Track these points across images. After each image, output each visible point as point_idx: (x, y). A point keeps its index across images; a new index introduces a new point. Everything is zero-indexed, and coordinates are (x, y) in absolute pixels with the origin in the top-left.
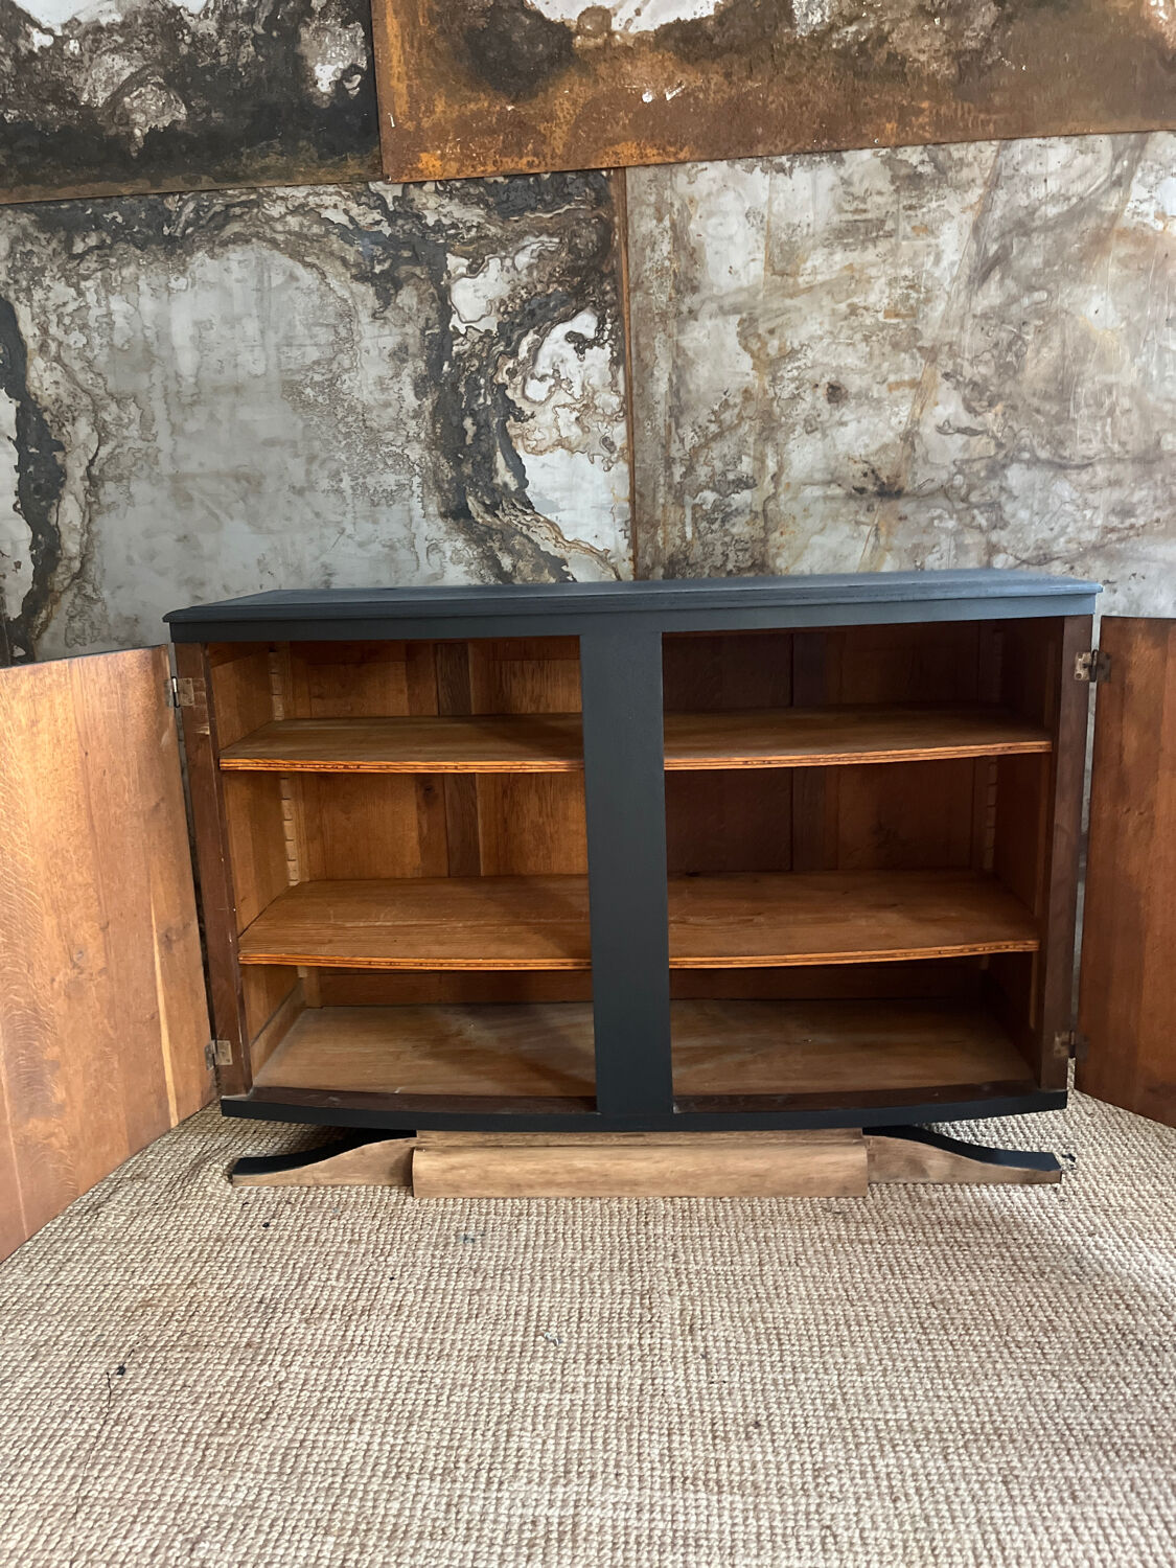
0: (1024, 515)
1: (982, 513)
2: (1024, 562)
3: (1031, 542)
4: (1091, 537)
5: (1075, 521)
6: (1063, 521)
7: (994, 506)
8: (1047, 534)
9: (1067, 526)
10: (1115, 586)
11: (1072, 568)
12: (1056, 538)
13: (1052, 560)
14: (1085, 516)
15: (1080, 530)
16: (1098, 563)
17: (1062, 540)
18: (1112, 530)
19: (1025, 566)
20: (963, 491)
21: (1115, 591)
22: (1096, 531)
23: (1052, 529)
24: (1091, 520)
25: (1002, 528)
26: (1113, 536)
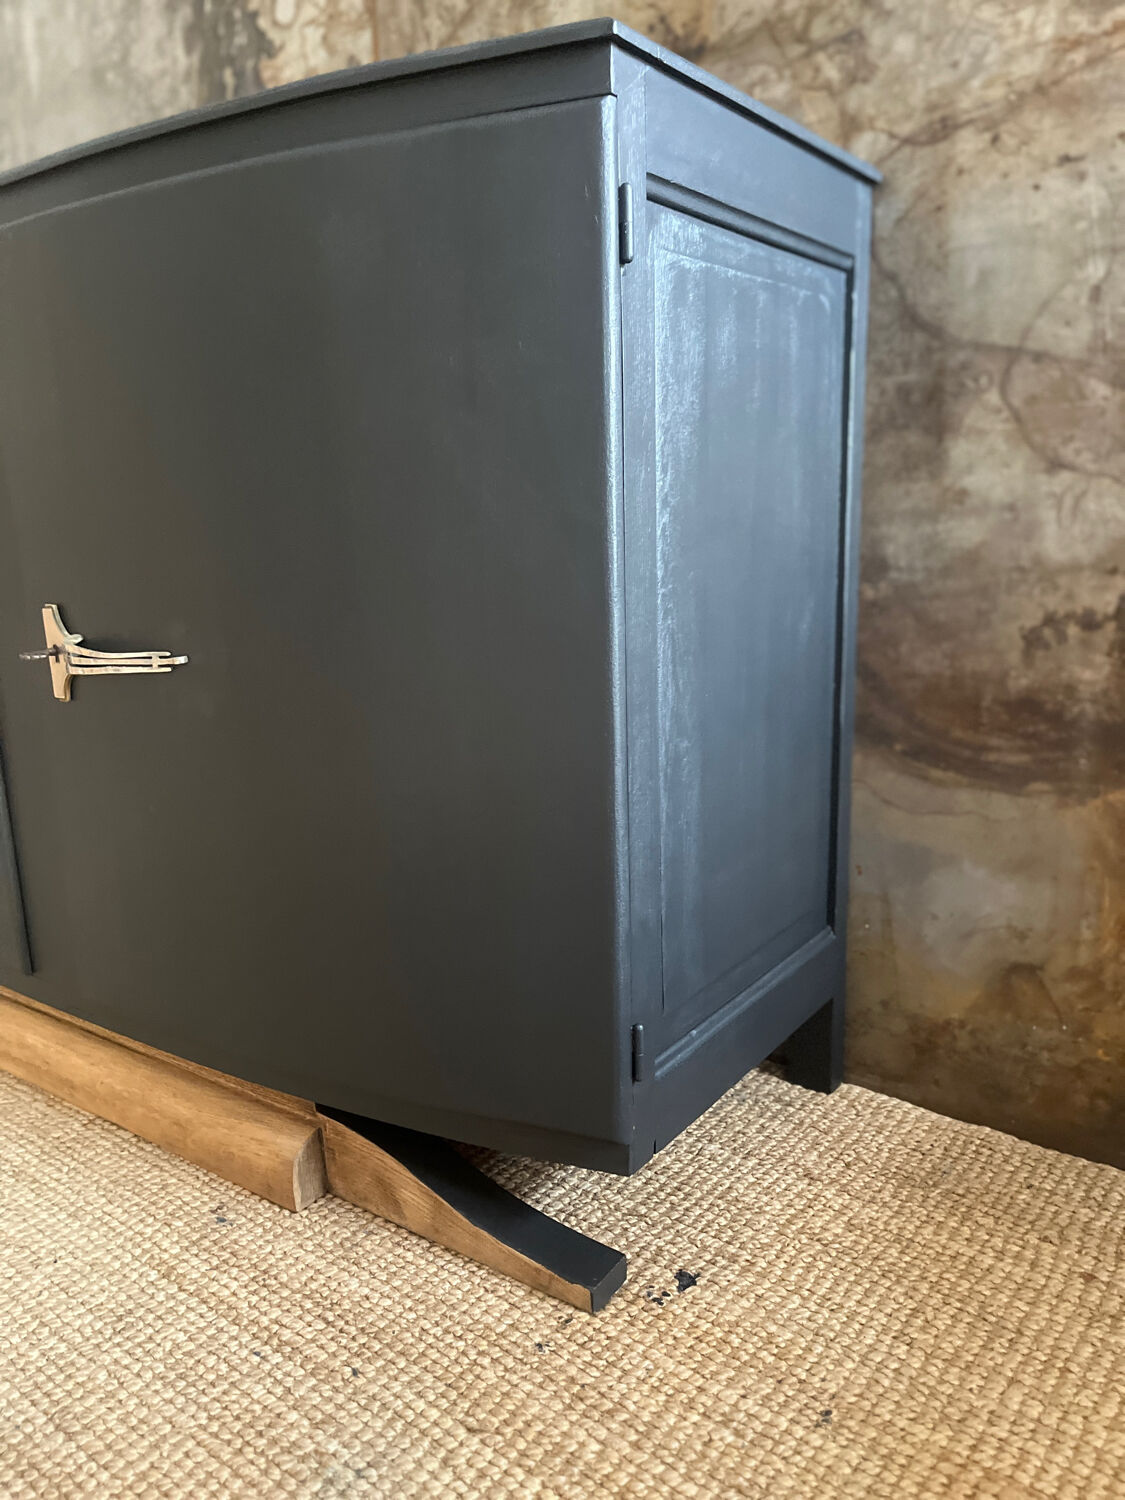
0: (904, 45)
1: (831, 58)
2: (909, 141)
3: (917, 97)
4: (1029, 67)
5: (1000, 39)
6: (975, 44)
7: (851, 39)
8: (946, 77)
9: (986, 51)
10: (1083, 166)
11: (995, 139)
12: (963, 82)
13: (958, 127)
14: (1017, 25)
15: (1010, 57)
16: (1048, 122)
17: (976, 83)
18: (1077, 43)
19: (907, 150)
20: (799, 22)
21: (1082, 177)
22: (1041, 52)
23: (955, 65)
24: (1032, 29)
25: (865, 81)
26: (1079, 56)
